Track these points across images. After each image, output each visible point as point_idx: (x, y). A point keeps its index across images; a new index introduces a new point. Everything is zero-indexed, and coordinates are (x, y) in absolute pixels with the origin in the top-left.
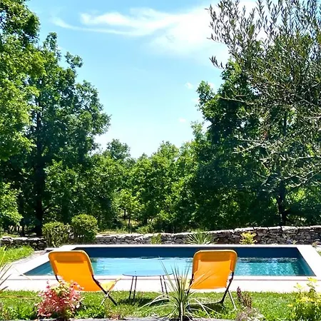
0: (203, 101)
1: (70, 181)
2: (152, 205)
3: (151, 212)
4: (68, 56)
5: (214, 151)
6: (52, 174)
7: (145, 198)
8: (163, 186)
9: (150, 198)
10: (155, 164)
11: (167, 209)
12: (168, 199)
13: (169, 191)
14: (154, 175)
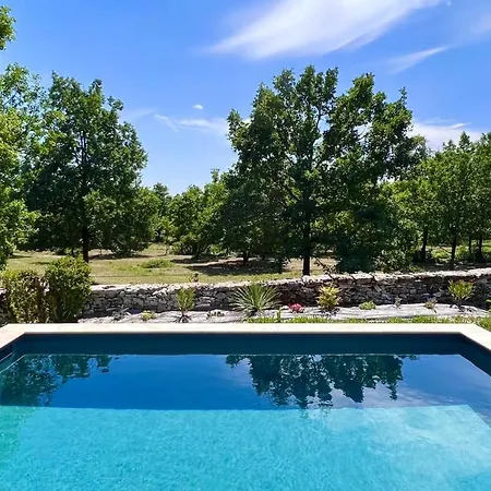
0: (233, 130)
1: (109, 208)
2: (184, 228)
3: (183, 232)
4: (111, 100)
5: (243, 181)
6: (91, 201)
7: (177, 223)
8: (191, 215)
9: (182, 222)
10: (186, 199)
11: (194, 231)
12: (195, 224)
13: (196, 218)
14: (185, 206)
